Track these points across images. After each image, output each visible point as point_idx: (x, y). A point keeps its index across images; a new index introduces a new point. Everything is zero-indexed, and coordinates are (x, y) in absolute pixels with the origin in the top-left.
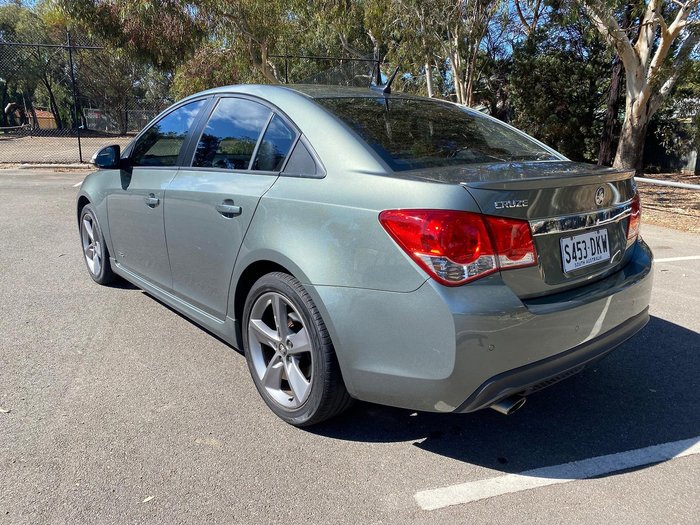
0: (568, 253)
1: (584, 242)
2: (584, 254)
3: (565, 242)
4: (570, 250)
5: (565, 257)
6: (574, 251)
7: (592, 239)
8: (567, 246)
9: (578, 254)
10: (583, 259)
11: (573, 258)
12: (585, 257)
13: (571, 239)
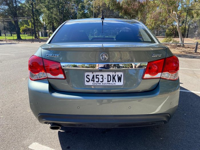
0: (88, 78)
1: (101, 75)
3: (87, 74)
4: (90, 77)
5: (86, 79)
6: (93, 78)
7: (108, 75)
9: (96, 80)
10: (99, 82)
11: (92, 80)
12: (101, 82)
13: (93, 73)
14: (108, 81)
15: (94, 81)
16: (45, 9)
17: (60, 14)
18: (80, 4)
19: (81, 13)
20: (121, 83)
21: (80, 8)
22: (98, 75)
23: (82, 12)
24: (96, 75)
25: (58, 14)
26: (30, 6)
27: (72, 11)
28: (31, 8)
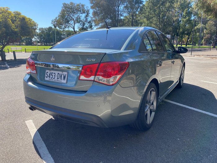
0: (47, 75)
1: (54, 73)
2: (54, 77)
3: (47, 71)
4: (48, 74)
5: (46, 75)
6: (50, 75)
7: (58, 74)
8: (47, 72)
9: (51, 76)
10: (53, 79)
11: (49, 77)
12: (53, 78)
13: (50, 71)
14: (57, 79)
15: (50, 77)
16: (145, 20)
17: (160, 23)
18: (185, 10)
19: (185, 20)
20: (65, 81)
21: (185, 14)
22: (53, 73)
23: (187, 19)
24: (52, 73)
25: (158, 23)
26: (130, 18)
27: (175, 19)
28: (131, 20)
